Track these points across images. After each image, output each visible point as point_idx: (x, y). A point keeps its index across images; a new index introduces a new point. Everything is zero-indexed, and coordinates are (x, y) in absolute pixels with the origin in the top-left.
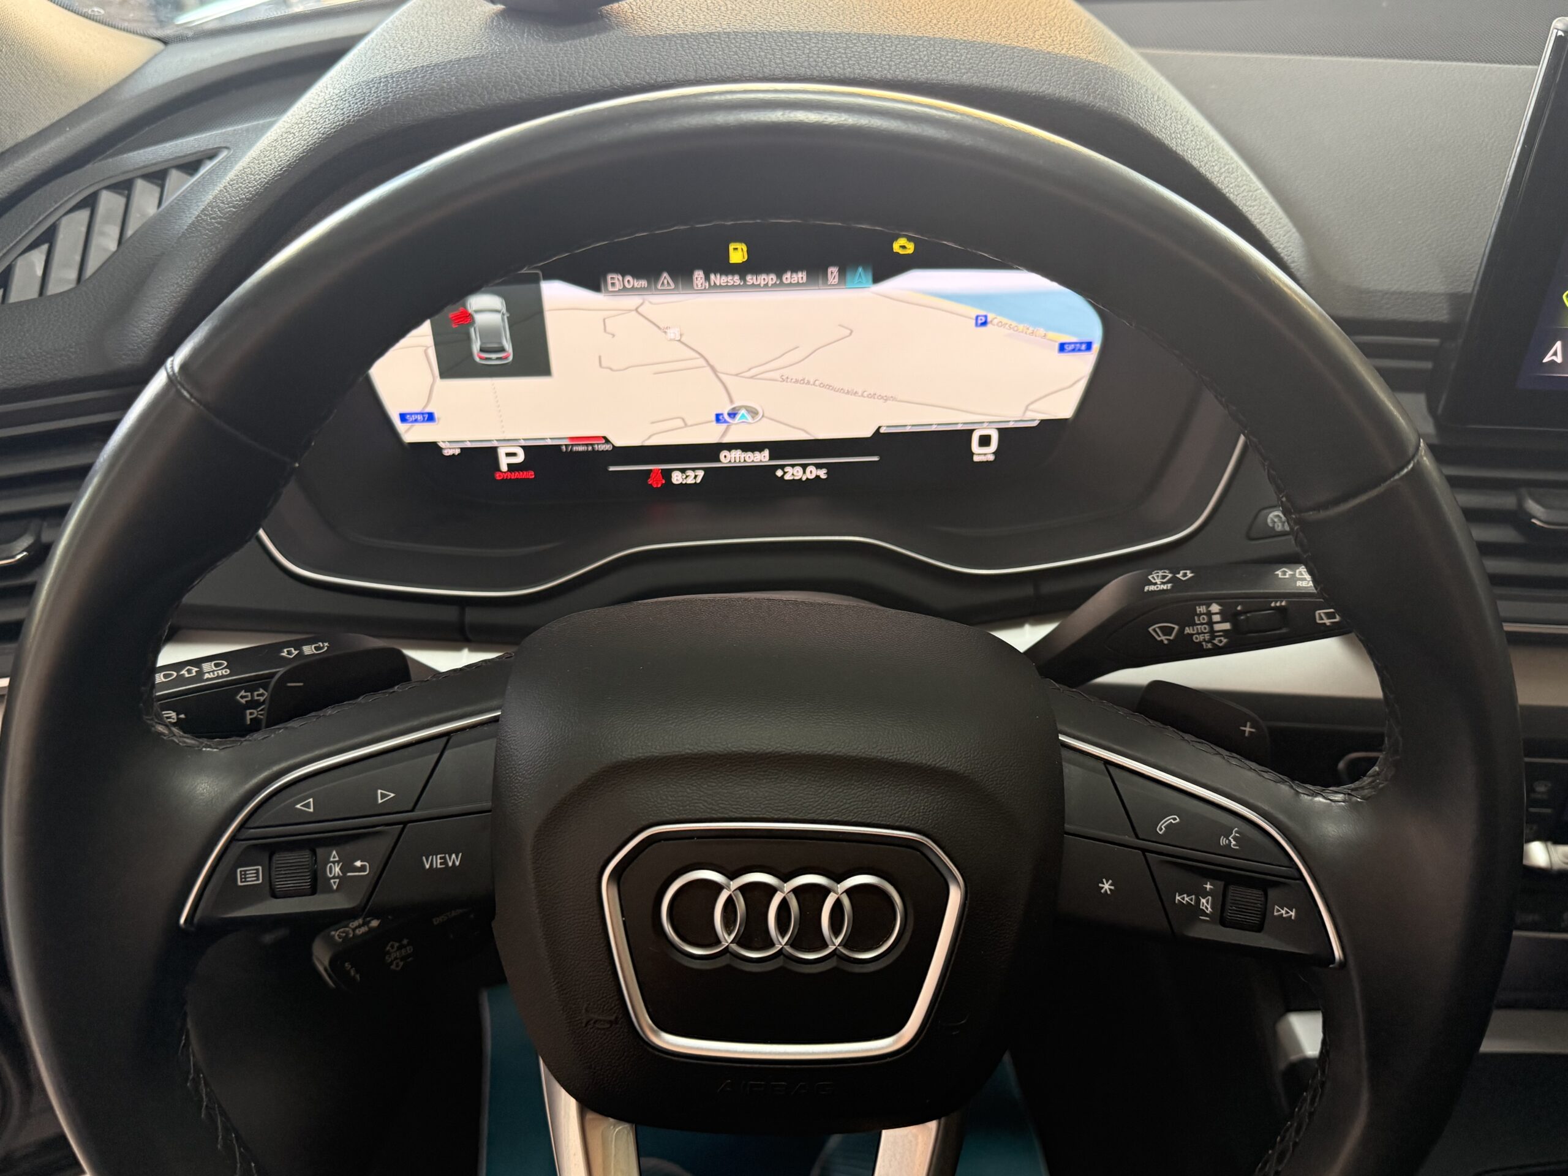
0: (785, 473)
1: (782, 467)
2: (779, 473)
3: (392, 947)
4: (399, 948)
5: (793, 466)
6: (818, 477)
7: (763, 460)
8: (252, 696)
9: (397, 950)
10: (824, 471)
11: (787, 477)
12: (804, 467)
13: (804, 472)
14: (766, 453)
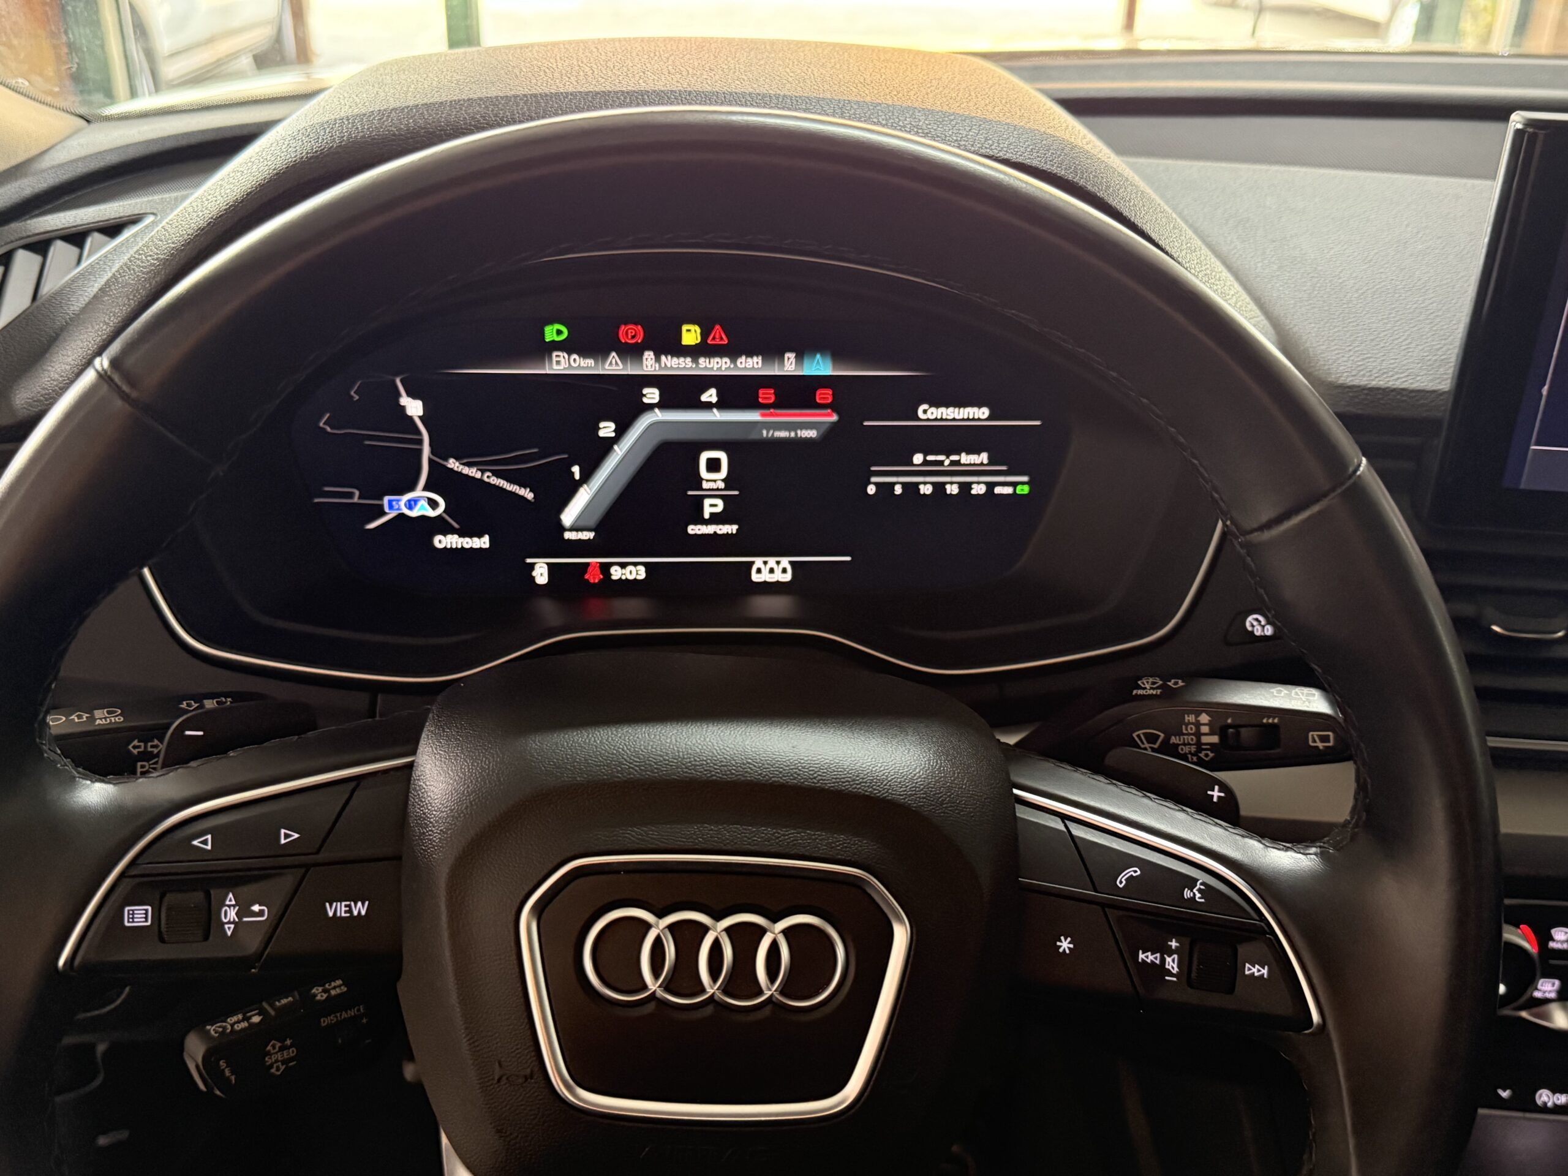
3: (274, 1047)
4: (281, 1049)
8: (146, 747)
9: (279, 1051)
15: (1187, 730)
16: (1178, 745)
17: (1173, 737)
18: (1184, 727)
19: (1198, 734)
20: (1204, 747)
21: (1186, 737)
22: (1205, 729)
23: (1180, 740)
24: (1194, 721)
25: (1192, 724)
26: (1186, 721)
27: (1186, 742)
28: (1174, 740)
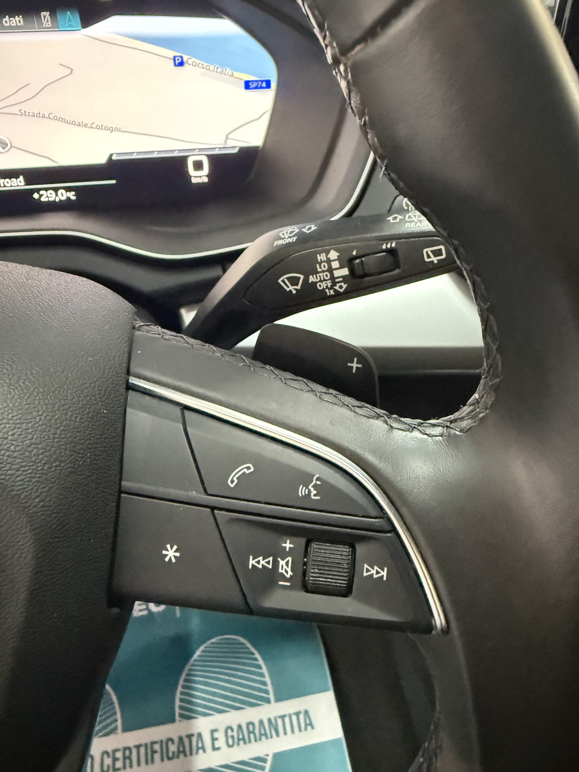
0: (41, 196)
1: (38, 190)
2: (36, 196)
5: (46, 190)
6: (68, 198)
7: (19, 184)
10: (73, 193)
11: (43, 199)
12: (56, 190)
13: (57, 195)
14: (21, 178)
15: (321, 268)
16: (316, 283)
17: (311, 277)
18: (318, 266)
19: (331, 270)
20: (337, 280)
21: (321, 274)
22: (335, 265)
23: (317, 279)
24: (325, 259)
25: (324, 261)
26: (319, 260)
27: (322, 279)
28: (312, 279)
